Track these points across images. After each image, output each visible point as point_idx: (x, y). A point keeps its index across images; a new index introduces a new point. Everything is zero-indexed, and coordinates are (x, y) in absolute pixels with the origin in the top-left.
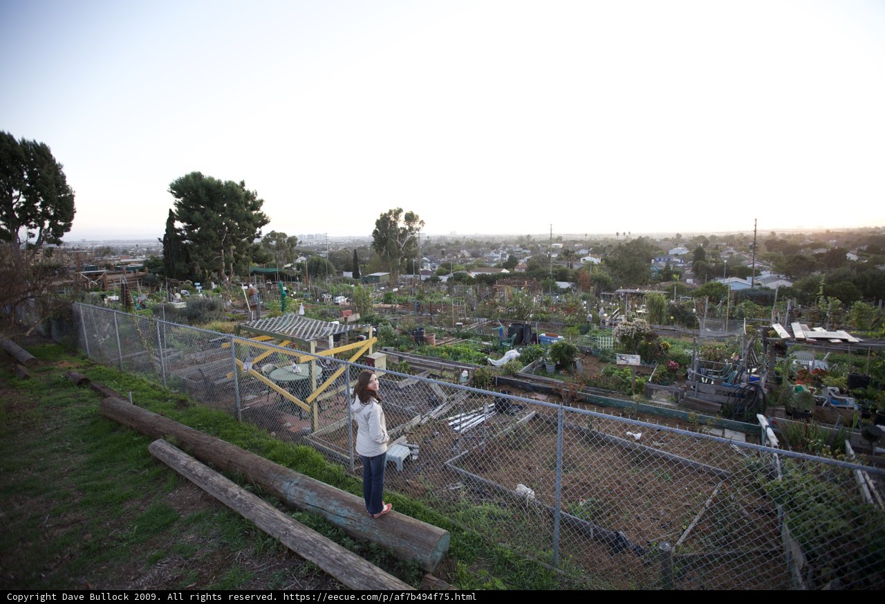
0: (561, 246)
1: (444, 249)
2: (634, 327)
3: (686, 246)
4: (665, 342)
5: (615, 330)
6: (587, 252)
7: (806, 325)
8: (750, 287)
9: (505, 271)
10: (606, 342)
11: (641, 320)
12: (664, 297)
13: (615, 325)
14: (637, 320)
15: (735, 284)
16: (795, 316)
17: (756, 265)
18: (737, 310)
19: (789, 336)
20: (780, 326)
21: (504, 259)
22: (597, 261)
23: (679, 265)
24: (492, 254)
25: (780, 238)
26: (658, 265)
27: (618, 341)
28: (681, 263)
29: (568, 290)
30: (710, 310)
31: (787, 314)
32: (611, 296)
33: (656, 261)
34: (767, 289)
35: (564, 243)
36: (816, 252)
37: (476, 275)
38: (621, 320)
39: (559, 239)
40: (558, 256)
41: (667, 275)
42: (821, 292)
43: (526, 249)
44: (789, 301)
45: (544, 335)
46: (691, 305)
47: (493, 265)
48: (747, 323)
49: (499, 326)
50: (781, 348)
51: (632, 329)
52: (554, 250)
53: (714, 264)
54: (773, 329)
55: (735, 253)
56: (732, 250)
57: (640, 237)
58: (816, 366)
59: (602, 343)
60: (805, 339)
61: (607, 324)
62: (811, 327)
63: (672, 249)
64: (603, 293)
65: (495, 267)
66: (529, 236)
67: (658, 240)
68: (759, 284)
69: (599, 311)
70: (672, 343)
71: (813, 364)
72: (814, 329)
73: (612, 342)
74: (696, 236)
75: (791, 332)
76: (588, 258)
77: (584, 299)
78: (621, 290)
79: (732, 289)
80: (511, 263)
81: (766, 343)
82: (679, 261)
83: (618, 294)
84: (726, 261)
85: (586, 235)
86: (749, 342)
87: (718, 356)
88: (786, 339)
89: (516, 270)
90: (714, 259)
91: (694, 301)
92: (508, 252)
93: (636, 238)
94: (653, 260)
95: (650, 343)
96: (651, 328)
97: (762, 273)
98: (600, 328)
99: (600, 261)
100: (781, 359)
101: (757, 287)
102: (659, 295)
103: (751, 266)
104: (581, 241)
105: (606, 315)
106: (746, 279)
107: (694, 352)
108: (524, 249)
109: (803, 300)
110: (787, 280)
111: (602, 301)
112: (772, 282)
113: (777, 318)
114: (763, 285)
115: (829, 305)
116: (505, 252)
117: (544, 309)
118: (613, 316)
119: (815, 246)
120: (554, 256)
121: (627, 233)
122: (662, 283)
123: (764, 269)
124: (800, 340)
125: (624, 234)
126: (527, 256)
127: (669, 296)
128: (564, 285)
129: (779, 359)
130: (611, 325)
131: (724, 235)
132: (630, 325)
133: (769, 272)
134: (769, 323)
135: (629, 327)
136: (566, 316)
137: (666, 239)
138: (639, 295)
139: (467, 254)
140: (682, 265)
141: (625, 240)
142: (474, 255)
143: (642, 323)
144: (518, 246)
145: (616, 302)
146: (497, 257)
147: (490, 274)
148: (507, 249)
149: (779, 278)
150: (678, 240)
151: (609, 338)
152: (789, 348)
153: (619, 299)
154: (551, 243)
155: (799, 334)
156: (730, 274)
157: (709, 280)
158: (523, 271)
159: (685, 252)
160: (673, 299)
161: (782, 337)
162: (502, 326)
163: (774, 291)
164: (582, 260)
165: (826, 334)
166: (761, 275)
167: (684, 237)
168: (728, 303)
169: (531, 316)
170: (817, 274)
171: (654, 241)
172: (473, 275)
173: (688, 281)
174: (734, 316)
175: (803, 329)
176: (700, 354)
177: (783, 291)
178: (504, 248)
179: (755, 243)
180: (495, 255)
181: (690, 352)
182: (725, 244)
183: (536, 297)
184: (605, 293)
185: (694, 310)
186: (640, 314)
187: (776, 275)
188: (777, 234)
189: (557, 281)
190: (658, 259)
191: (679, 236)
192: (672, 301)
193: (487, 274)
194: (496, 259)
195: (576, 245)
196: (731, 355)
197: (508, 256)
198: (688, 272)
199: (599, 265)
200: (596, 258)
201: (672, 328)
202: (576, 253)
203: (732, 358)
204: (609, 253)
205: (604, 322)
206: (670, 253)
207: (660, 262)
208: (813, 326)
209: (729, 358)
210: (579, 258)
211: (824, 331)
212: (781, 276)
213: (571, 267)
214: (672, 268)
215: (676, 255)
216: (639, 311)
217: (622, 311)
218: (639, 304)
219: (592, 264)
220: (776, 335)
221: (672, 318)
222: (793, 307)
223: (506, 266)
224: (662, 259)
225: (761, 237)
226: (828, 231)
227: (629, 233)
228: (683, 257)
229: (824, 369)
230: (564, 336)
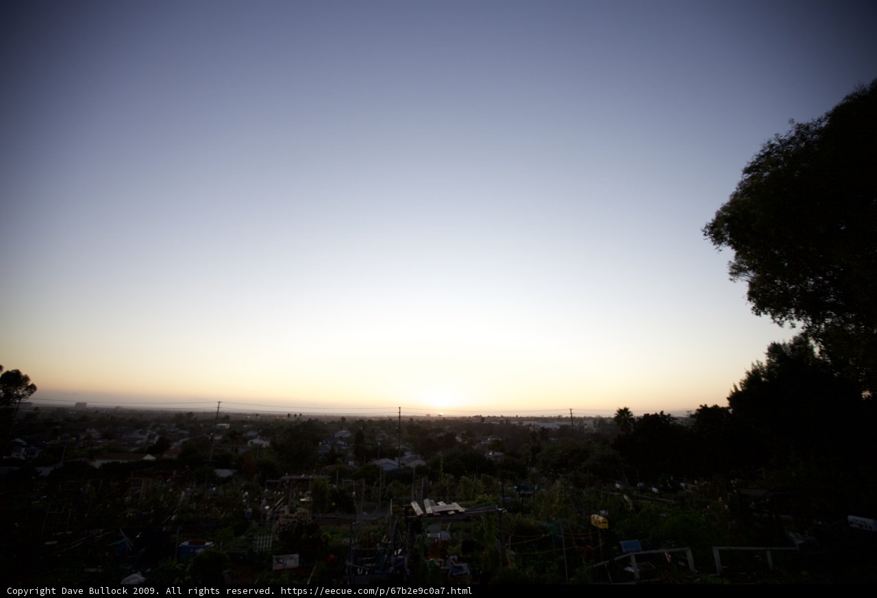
0: (227, 426)
1: (58, 427)
2: (296, 520)
3: (351, 430)
4: (325, 533)
5: (276, 525)
6: (256, 434)
7: (433, 501)
8: (396, 467)
9: (149, 457)
10: (264, 542)
11: (303, 510)
12: (328, 481)
13: (277, 518)
14: (299, 511)
15: (387, 464)
16: (427, 493)
17: (401, 447)
18: (387, 491)
19: (422, 513)
20: (417, 504)
21: (151, 441)
22: (266, 444)
23: (343, 448)
24: (136, 434)
25: (416, 423)
26: (324, 448)
27: (277, 539)
28: (344, 446)
29: (229, 479)
30: (366, 492)
31: (422, 491)
32: (276, 483)
33: (323, 444)
34: (409, 468)
35: (232, 423)
36: (439, 435)
37: (103, 465)
38: (283, 512)
39: (226, 418)
40: (223, 438)
41: (332, 458)
42: (442, 470)
43: (184, 429)
44: (423, 478)
45: (186, 543)
46: (351, 489)
47: (133, 450)
48: (393, 504)
49: (122, 538)
50: (417, 524)
51: (294, 522)
52: (219, 431)
53: (370, 447)
54: (411, 507)
55: (387, 436)
56: (384, 433)
57: (310, 419)
58: (443, 539)
59: (259, 544)
60: (432, 514)
61: (268, 518)
62: (436, 502)
63: (337, 432)
64: (268, 481)
65: (135, 452)
66: (190, 414)
67: (326, 423)
68: (404, 464)
69: (260, 503)
70: (332, 533)
71: (441, 535)
72: (439, 503)
73: (271, 541)
74: (358, 419)
75: (423, 508)
76: (256, 441)
77: (246, 489)
78: (287, 477)
79: (385, 469)
80: (160, 447)
81: (407, 521)
82: (343, 443)
83: (284, 481)
84: (379, 444)
85: (257, 415)
86: (396, 522)
87: (372, 542)
88: (421, 516)
89: (165, 456)
90: (371, 442)
91: (354, 484)
92: (159, 433)
93: (306, 420)
94: (320, 443)
95: (311, 537)
96: (313, 518)
97: (406, 453)
98: (260, 525)
99: (268, 444)
100: (420, 535)
101: (402, 467)
102: (323, 480)
103: (397, 448)
104: (251, 422)
105: (267, 507)
106: (394, 460)
107: (351, 541)
108: (181, 429)
109: (434, 477)
110: (422, 459)
111: (266, 490)
112: (413, 461)
113: (415, 496)
114: (407, 465)
115: (446, 480)
116: (154, 433)
117: (194, 506)
118: (275, 508)
119: (439, 430)
120: (218, 438)
121: (298, 414)
122: (328, 467)
123: (406, 450)
124: (430, 515)
125: (295, 415)
126: (184, 438)
127: (332, 481)
128: (224, 473)
129: (418, 536)
130: (272, 519)
131: (378, 419)
132: (291, 518)
133: (410, 453)
134: (410, 503)
135: (291, 520)
136: (222, 513)
137: (333, 422)
138: (303, 480)
139: (95, 433)
140: (345, 448)
141: (296, 422)
142: (106, 436)
143: (303, 514)
144: (174, 425)
145: (281, 491)
146: (142, 438)
147: (126, 461)
148: (158, 429)
149: (416, 458)
150: (342, 423)
151: (268, 537)
152: (424, 524)
153: (283, 486)
154: (216, 423)
155: (429, 510)
156: (382, 456)
157: (367, 462)
158: (175, 457)
159: (348, 435)
160: (335, 484)
161: (418, 514)
162: (126, 539)
163: (412, 469)
164: (249, 443)
165: (446, 507)
166: (405, 455)
167: (347, 420)
168: (380, 483)
169: (173, 518)
170: (440, 453)
171: (322, 423)
172: (97, 464)
173: (351, 463)
174: (385, 496)
175: (432, 505)
176: (357, 541)
177: (420, 470)
178: (154, 428)
179: (400, 428)
180: (139, 436)
181: (346, 541)
182: (379, 428)
183: (186, 491)
184: (271, 481)
185: (354, 493)
186: (304, 502)
187: (414, 456)
188: (414, 420)
189: (217, 468)
190: (324, 442)
191: (343, 419)
192: (335, 486)
193: (121, 462)
194: (139, 442)
195: (245, 426)
196: (382, 538)
197: (157, 438)
198: (350, 454)
199: (267, 447)
200: (265, 441)
201: (333, 516)
202: (244, 435)
203: (383, 541)
204: (278, 435)
205: (265, 517)
206: (336, 436)
207: (327, 445)
208: (439, 500)
209: (380, 542)
210: (246, 440)
211: (444, 504)
212: (418, 456)
213: (236, 451)
214: (336, 451)
215: (341, 438)
216: (302, 500)
217: (286, 501)
218: (304, 491)
219: (259, 447)
220: (414, 513)
221: (334, 504)
222: (426, 484)
223: (151, 451)
224: (329, 442)
225: (404, 422)
226: (444, 418)
227: (301, 415)
228: (347, 440)
229: (447, 539)
230: (214, 542)
